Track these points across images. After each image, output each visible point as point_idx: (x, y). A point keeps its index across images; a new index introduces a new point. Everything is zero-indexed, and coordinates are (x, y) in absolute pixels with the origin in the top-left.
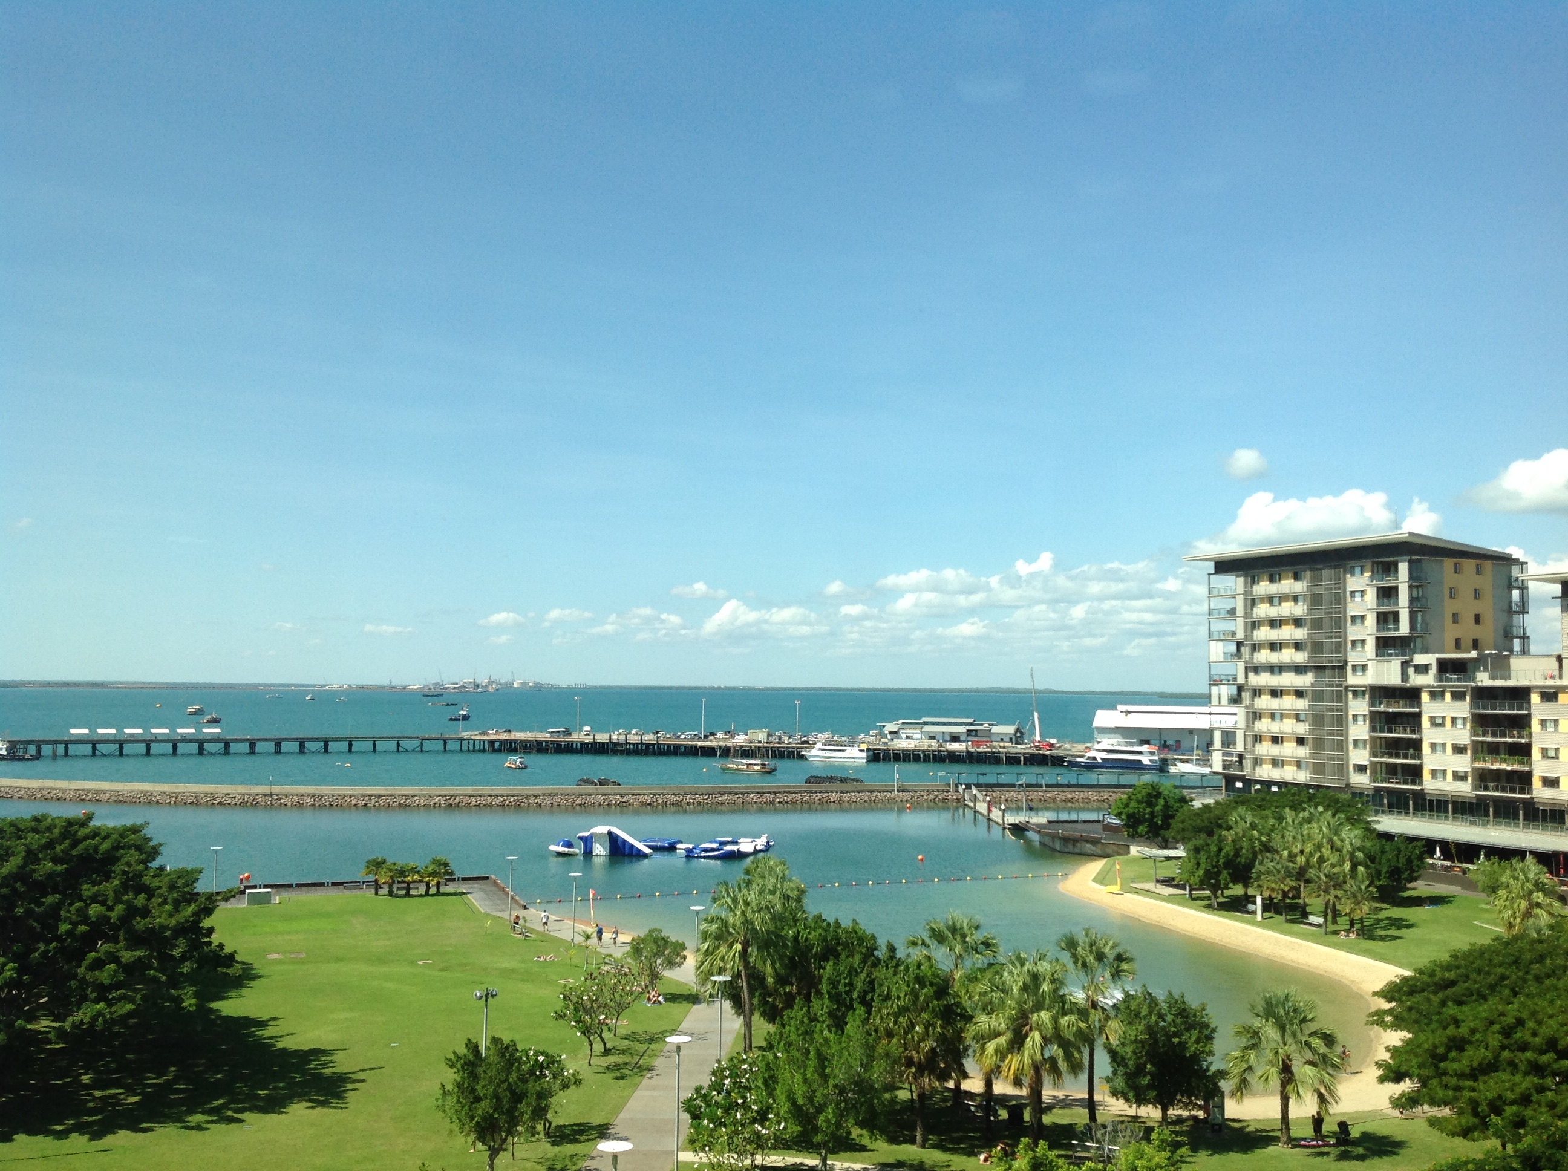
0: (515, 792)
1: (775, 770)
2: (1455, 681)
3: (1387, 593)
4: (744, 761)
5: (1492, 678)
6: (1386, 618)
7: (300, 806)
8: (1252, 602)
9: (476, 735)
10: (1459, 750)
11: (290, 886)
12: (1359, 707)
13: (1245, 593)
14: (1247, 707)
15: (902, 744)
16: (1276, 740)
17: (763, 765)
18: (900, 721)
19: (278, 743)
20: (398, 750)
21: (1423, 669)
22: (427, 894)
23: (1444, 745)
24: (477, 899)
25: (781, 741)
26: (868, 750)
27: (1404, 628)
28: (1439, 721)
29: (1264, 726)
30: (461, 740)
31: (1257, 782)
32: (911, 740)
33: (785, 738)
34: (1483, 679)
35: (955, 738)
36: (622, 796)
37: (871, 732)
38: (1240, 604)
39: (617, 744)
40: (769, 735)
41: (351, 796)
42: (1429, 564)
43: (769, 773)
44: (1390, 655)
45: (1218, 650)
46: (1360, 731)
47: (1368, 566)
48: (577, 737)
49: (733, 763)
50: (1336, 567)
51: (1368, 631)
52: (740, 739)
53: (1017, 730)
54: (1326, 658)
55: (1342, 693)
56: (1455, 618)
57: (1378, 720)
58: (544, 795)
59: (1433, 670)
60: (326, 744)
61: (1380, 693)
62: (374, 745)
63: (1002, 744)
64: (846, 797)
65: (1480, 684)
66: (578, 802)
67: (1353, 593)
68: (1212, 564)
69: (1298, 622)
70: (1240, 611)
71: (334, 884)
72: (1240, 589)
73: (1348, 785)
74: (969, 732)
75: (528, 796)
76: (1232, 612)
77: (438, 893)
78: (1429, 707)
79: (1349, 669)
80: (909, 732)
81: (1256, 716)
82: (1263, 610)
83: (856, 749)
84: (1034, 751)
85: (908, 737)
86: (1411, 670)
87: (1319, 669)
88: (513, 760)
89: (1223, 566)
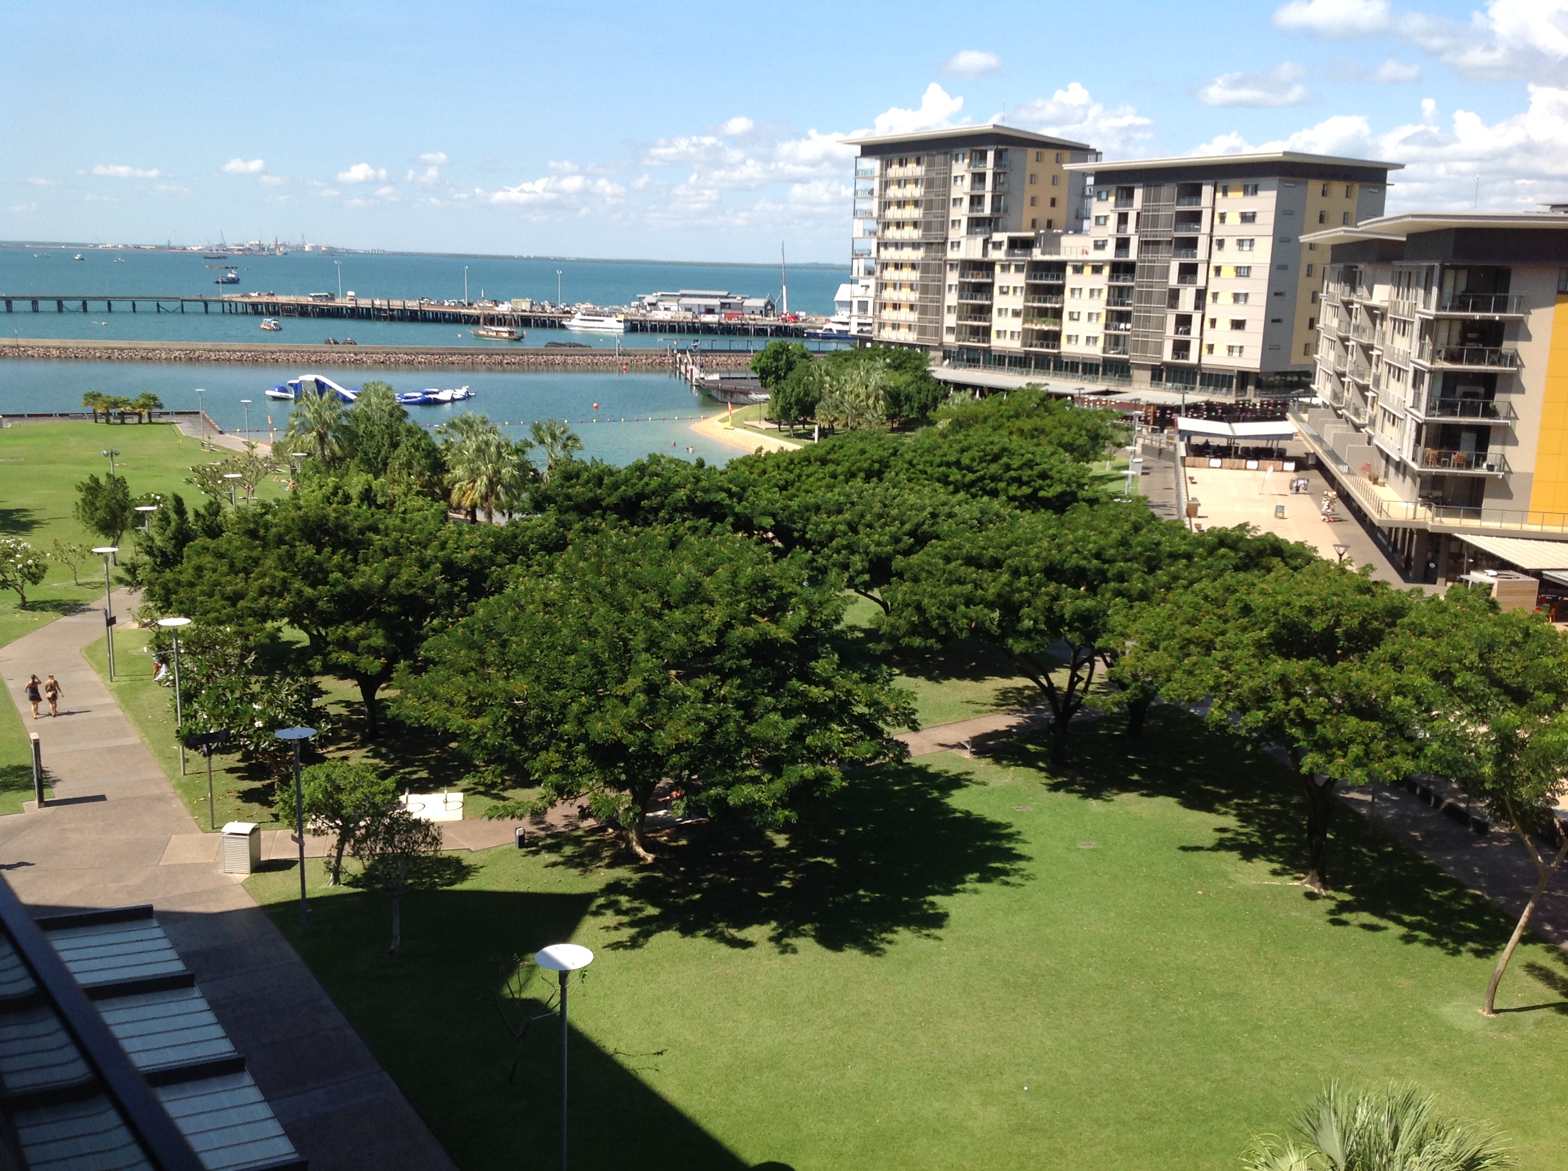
0: (254, 348)
1: (522, 337)
2: (1020, 256)
3: (979, 178)
4: (493, 328)
5: (1043, 253)
6: (976, 201)
7: (46, 357)
8: (886, 184)
9: (236, 297)
10: (1016, 314)
11: (22, 416)
12: (953, 278)
13: (881, 176)
14: (877, 278)
15: (660, 315)
16: (896, 306)
17: (510, 333)
18: (659, 294)
19: (35, 302)
20: (159, 311)
21: (997, 245)
22: (140, 422)
23: (1007, 309)
24: (184, 427)
25: (544, 310)
26: (625, 321)
27: (987, 211)
28: (1005, 290)
29: (889, 294)
30: (223, 302)
31: (881, 342)
32: (668, 312)
33: (548, 308)
34: (1037, 255)
35: (710, 311)
36: (356, 354)
37: (633, 304)
38: (876, 185)
39: (379, 310)
40: (532, 305)
41: (95, 349)
42: (1013, 153)
43: (515, 340)
44: (976, 233)
45: (859, 227)
46: (952, 299)
47: (968, 154)
48: (339, 302)
49: (484, 329)
50: (946, 153)
51: (961, 213)
52: (504, 308)
53: (768, 303)
54: (935, 236)
55: (943, 266)
56: (1033, 202)
57: (964, 289)
58: (280, 351)
59: (1005, 247)
60: (85, 304)
61: (969, 266)
62: (134, 305)
63: (752, 317)
64: (570, 360)
65: (1034, 258)
66: (313, 359)
67: (956, 178)
68: (859, 147)
69: (916, 203)
70: (876, 193)
71: (61, 415)
72: (877, 172)
73: (941, 344)
74: (723, 305)
75: (264, 353)
76: (871, 192)
77: (150, 422)
78: (1001, 279)
79: (949, 245)
80: (667, 304)
81: (882, 286)
82: (894, 192)
83: (614, 319)
84: (780, 323)
85: (666, 309)
86: (990, 246)
87: (929, 245)
88: (268, 322)
89: (869, 150)
